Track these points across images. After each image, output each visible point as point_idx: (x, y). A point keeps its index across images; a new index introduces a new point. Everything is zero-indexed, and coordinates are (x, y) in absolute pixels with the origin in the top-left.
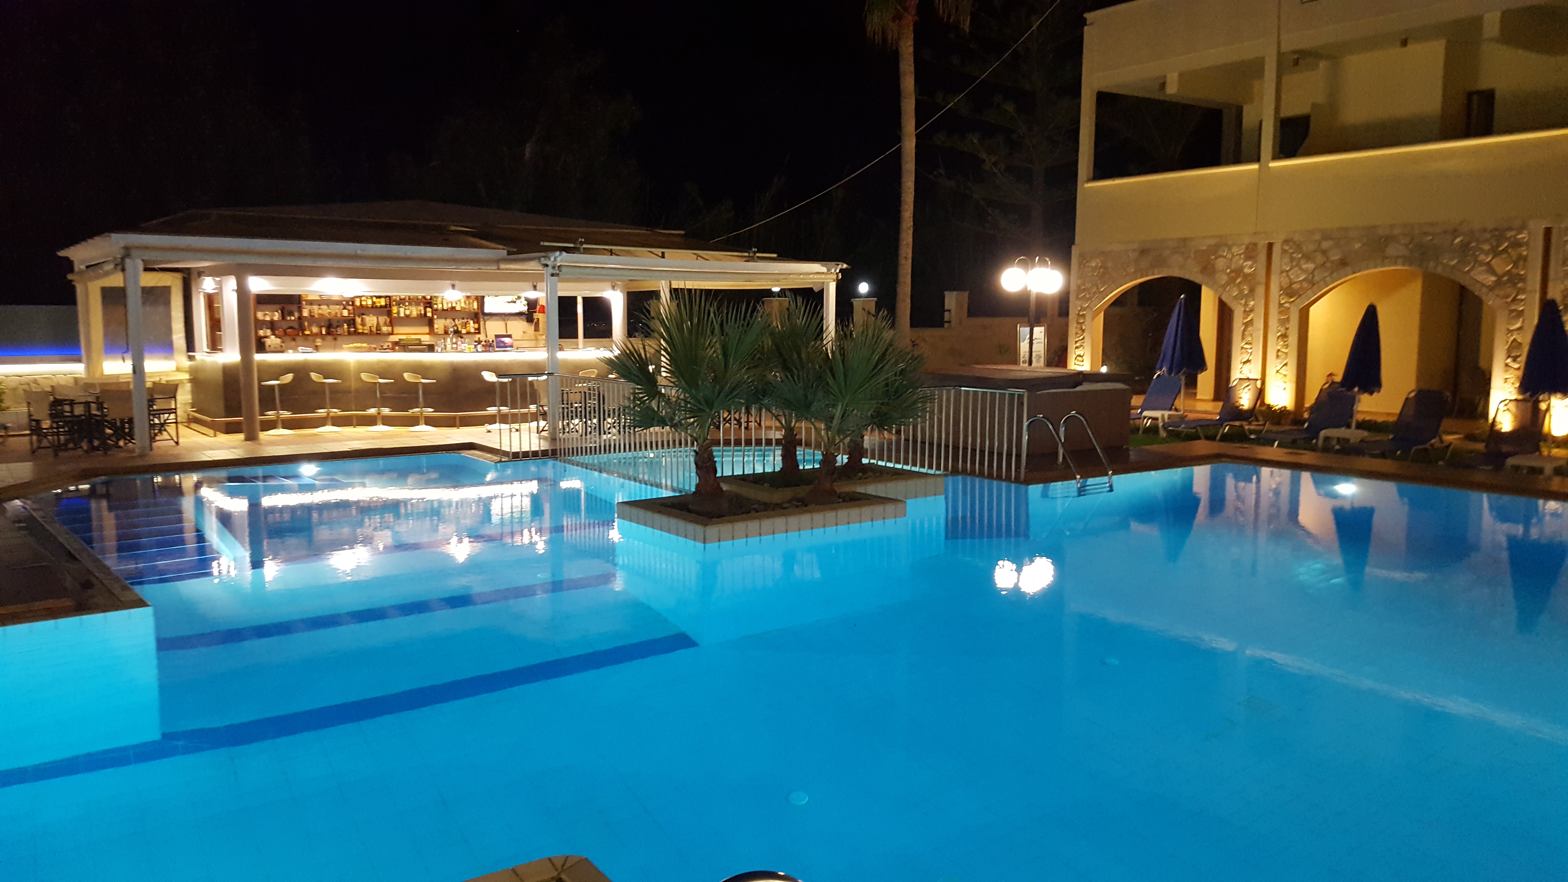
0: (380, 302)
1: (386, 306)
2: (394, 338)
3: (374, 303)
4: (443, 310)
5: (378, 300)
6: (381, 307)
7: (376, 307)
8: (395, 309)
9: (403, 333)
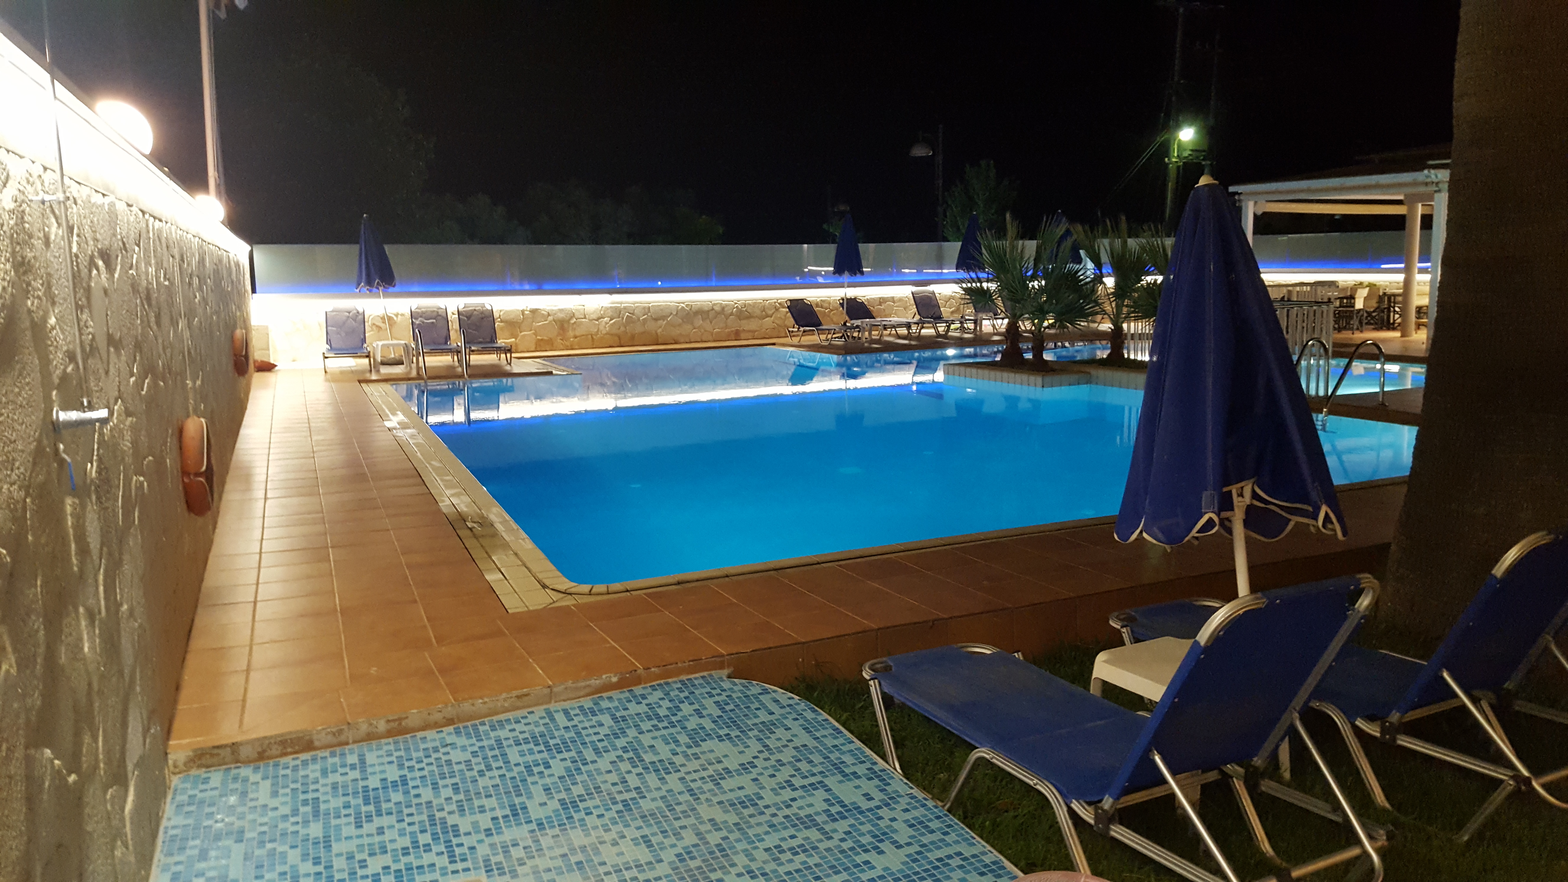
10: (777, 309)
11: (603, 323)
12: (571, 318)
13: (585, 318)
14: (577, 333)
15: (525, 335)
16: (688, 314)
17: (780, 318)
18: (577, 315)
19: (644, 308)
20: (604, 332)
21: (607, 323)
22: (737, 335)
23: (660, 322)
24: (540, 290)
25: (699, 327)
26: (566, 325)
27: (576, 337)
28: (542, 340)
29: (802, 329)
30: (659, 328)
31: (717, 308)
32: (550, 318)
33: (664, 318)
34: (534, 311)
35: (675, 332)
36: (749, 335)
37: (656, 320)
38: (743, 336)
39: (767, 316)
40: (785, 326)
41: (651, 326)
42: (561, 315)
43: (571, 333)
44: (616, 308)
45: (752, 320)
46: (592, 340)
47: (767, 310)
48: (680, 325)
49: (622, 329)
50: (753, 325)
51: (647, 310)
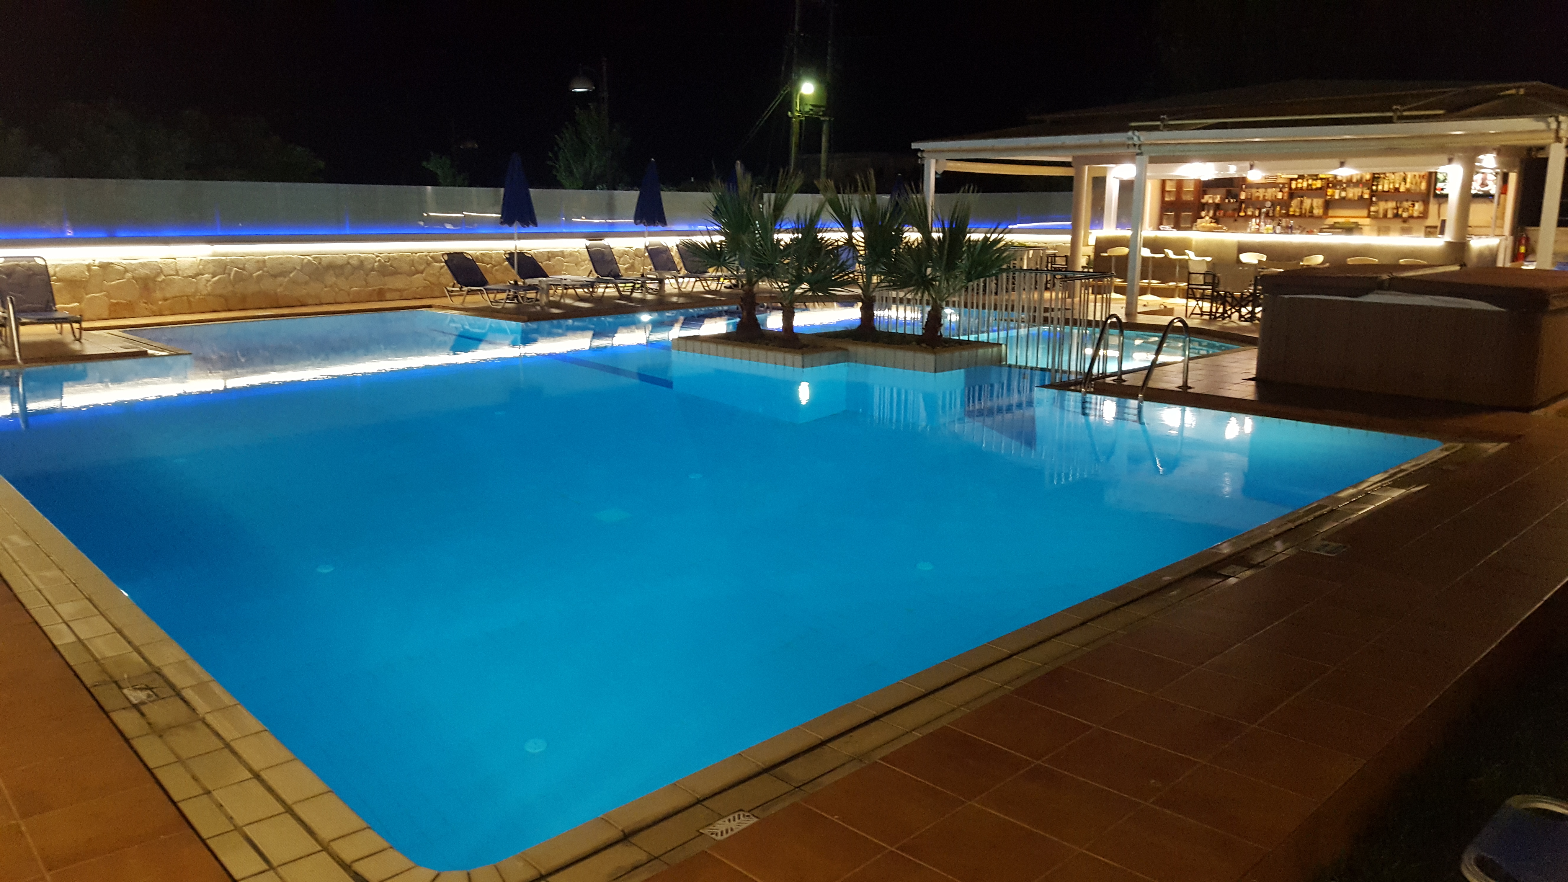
0: (1315, 185)
1: (1320, 189)
2: (1330, 221)
3: (1309, 185)
4: (1384, 191)
5: (1314, 182)
6: (1317, 189)
7: (1312, 189)
8: (1330, 192)
9: (1341, 216)
10: (429, 264)
11: (203, 282)
12: (158, 274)
13: (177, 274)
14: (168, 295)
15: (91, 298)
16: (317, 268)
17: (434, 275)
18: (166, 271)
19: (258, 261)
20: (205, 292)
21: (208, 281)
22: (381, 295)
23: (280, 279)
24: (111, 238)
25: (331, 286)
26: (151, 285)
27: (165, 299)
28: (118, 303)
29: (465, 288)
30: (279, 287)
31: (354, 262)
32: (129, 275)
33: (283, 274)
34: (105, 267)
35: (300, 292)
36: (396, 295)
37: (275, 276)
38: (388, 296)
39: (417, 272)
40: (440, 284)
41: (268, 285)
42: (143, 272)
43: (158, 294)
44: (219, 261)
45: (399, 276)
46: (187, 303)
47: (416, 265)
48: (306, 283)
49: (230, 288)
50: (399, 282)
51: (261, 264)
